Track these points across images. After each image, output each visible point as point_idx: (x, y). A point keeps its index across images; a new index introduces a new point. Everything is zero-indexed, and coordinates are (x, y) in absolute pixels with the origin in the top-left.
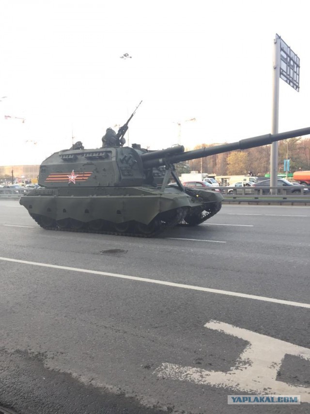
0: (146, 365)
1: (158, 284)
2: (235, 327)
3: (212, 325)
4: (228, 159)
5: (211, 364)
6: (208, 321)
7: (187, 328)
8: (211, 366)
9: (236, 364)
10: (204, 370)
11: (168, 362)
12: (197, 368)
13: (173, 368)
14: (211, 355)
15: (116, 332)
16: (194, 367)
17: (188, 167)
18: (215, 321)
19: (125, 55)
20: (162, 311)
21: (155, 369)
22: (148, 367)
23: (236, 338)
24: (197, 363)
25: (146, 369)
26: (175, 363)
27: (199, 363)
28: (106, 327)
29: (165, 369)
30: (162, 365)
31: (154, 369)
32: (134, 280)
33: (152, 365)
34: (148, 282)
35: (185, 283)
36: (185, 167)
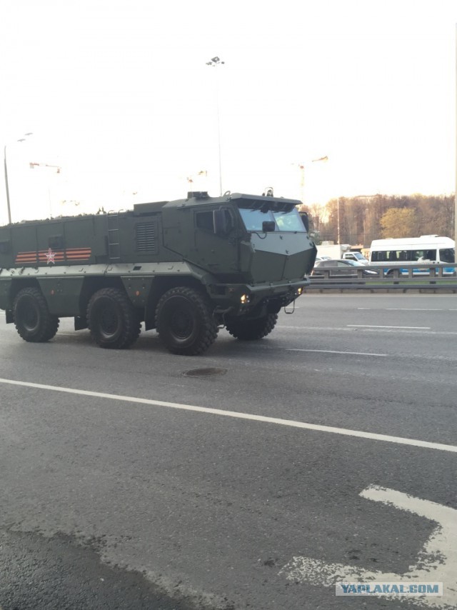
0: (266, 559)
1: (279, 425)
2: (411, 498)
3: (373, 494)
4: (383, 220)
5: (375, 560)
6: (365, 487)
7: (332, 499)
8: (375, 563)
9: (418, 560)
10: (363, 569)
11: (302, 555)
12: (351, 566)
13: (311, 565)
14: (375, 545)
15: (215, 503)
16: (347, 564)
17: (317, 235)
18: (377, 487)
19: (214, 60)
20: (287, 470)
21: (282, 566)
22: (269, 563)
23: (415, 515)
24: (351, 558)
25: (267, 567)
26: (315, 557)
27: (355, 558)
28: (198, 496)
29: (298, 566)
30: (293, 561)
31: (280, 567)
32: (239, 419)
33: (277, 560)
34: (263, 422)
35: (323, 424)
36: (312, 235)
